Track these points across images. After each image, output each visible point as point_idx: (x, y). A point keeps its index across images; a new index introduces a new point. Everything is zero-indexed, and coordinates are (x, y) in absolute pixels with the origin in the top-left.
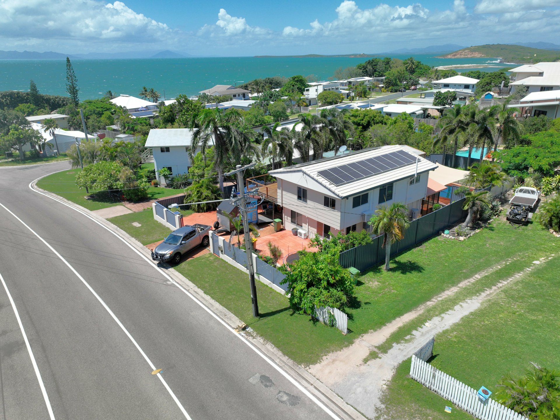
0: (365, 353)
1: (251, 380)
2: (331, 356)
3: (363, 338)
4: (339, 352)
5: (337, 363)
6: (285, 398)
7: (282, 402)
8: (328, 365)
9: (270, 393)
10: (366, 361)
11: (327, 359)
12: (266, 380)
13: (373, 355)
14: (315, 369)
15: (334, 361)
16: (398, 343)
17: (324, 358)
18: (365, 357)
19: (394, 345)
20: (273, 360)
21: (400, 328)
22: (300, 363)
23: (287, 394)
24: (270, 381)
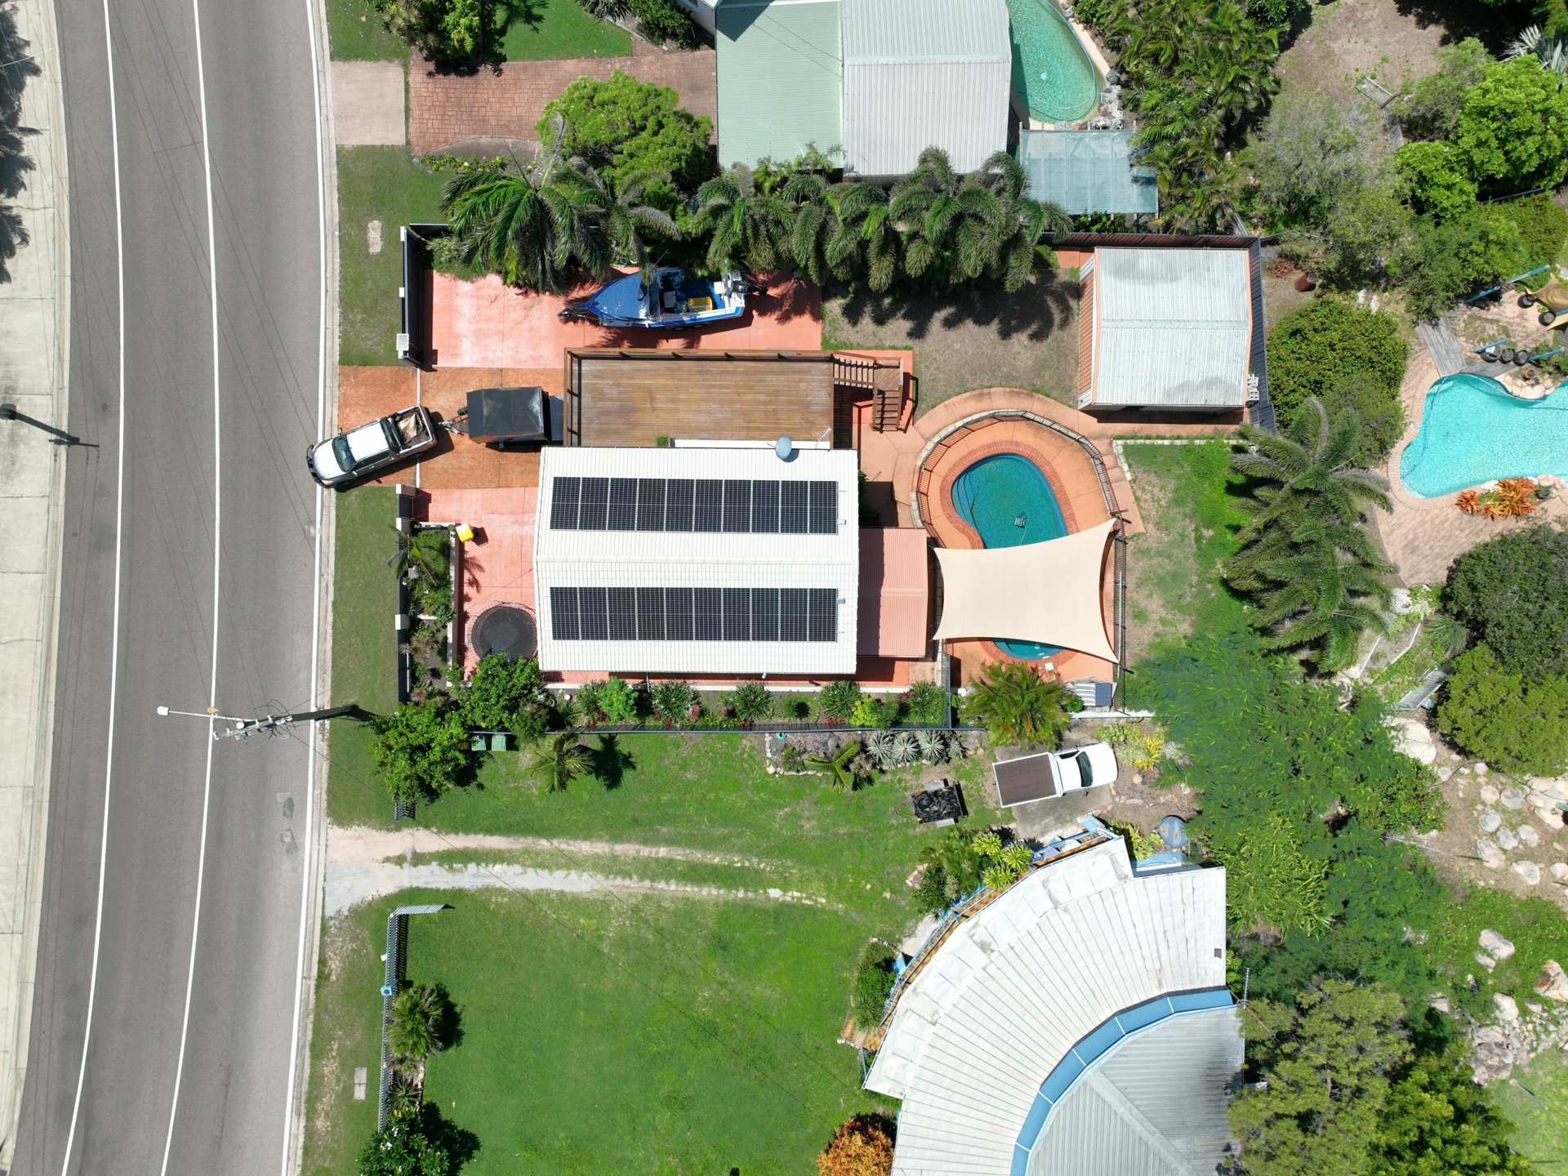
0: (395, 851)
1: (278, 795)
2: (362, 830)
3: (416, 833)
4: (374, 832)
5: (360, 841)
6: (288, 840)
7: (282, 841)
8: (350, 837)
9: (282, 823)
10: (387, 860)
11: (357, 830)
12: (290, 804)
13: (400, 860)
14: (336, 832)
15: (360, 837)
16: (441, 865)
17: (355, 827)
18: (390, 855)
19: (434, 864)
20: (314, 788)
21: (466, 849)
22: (328, 815)
23: (293, 838)
24: (292, 811)
